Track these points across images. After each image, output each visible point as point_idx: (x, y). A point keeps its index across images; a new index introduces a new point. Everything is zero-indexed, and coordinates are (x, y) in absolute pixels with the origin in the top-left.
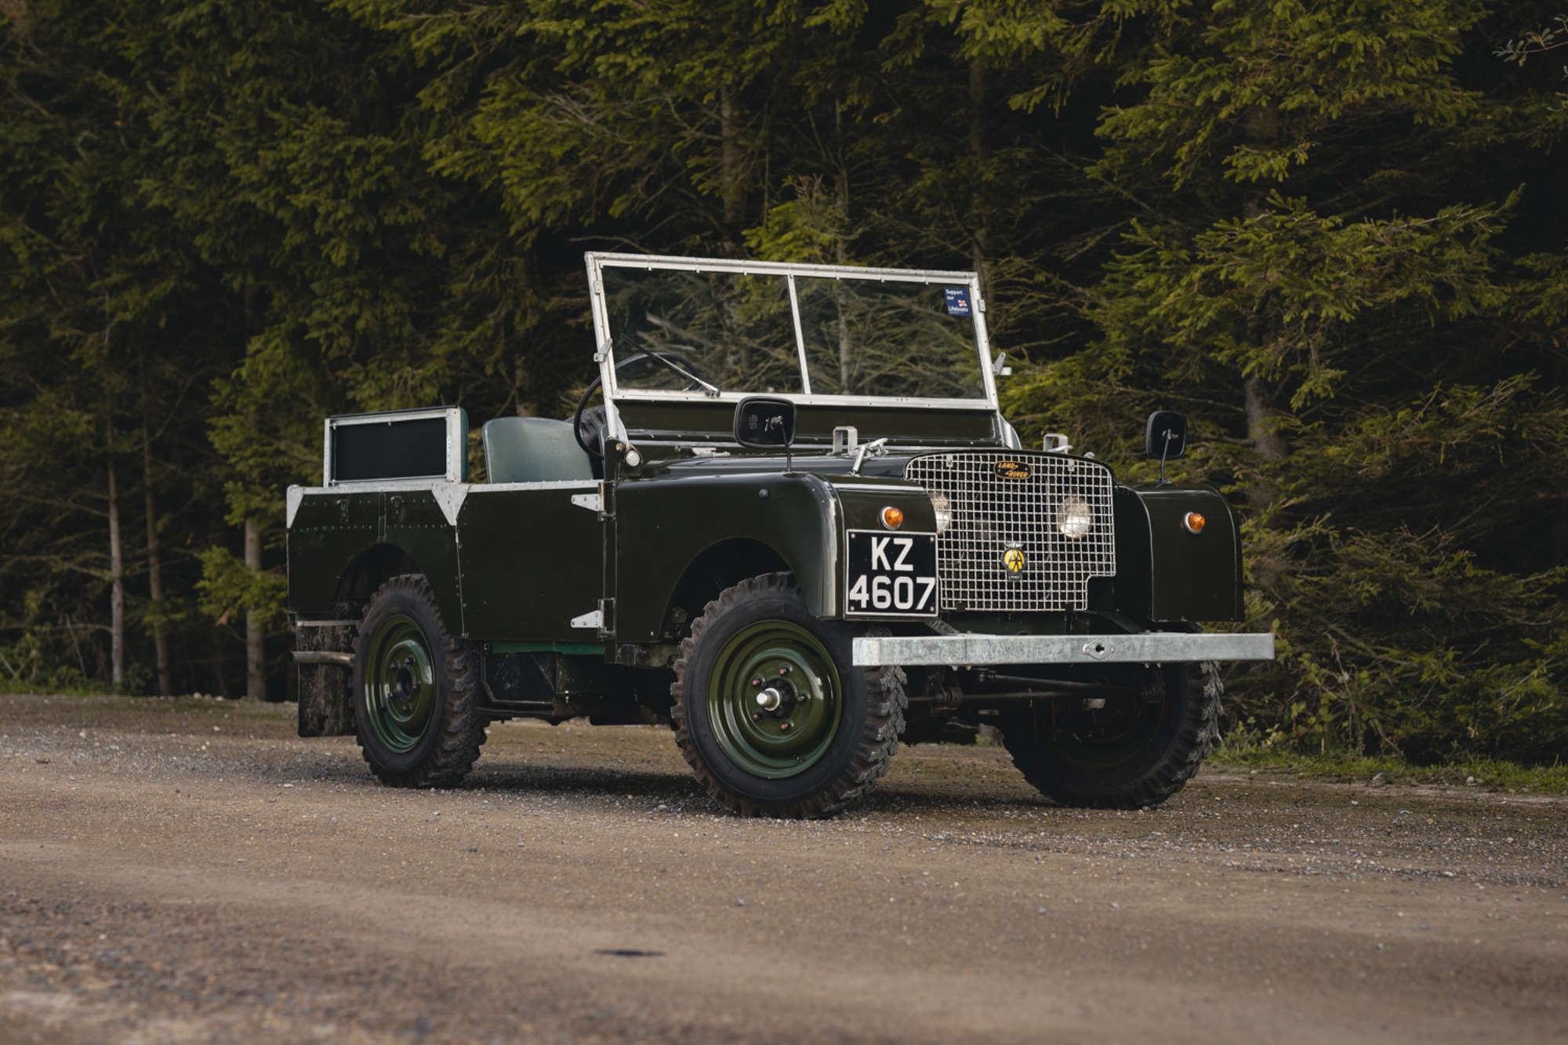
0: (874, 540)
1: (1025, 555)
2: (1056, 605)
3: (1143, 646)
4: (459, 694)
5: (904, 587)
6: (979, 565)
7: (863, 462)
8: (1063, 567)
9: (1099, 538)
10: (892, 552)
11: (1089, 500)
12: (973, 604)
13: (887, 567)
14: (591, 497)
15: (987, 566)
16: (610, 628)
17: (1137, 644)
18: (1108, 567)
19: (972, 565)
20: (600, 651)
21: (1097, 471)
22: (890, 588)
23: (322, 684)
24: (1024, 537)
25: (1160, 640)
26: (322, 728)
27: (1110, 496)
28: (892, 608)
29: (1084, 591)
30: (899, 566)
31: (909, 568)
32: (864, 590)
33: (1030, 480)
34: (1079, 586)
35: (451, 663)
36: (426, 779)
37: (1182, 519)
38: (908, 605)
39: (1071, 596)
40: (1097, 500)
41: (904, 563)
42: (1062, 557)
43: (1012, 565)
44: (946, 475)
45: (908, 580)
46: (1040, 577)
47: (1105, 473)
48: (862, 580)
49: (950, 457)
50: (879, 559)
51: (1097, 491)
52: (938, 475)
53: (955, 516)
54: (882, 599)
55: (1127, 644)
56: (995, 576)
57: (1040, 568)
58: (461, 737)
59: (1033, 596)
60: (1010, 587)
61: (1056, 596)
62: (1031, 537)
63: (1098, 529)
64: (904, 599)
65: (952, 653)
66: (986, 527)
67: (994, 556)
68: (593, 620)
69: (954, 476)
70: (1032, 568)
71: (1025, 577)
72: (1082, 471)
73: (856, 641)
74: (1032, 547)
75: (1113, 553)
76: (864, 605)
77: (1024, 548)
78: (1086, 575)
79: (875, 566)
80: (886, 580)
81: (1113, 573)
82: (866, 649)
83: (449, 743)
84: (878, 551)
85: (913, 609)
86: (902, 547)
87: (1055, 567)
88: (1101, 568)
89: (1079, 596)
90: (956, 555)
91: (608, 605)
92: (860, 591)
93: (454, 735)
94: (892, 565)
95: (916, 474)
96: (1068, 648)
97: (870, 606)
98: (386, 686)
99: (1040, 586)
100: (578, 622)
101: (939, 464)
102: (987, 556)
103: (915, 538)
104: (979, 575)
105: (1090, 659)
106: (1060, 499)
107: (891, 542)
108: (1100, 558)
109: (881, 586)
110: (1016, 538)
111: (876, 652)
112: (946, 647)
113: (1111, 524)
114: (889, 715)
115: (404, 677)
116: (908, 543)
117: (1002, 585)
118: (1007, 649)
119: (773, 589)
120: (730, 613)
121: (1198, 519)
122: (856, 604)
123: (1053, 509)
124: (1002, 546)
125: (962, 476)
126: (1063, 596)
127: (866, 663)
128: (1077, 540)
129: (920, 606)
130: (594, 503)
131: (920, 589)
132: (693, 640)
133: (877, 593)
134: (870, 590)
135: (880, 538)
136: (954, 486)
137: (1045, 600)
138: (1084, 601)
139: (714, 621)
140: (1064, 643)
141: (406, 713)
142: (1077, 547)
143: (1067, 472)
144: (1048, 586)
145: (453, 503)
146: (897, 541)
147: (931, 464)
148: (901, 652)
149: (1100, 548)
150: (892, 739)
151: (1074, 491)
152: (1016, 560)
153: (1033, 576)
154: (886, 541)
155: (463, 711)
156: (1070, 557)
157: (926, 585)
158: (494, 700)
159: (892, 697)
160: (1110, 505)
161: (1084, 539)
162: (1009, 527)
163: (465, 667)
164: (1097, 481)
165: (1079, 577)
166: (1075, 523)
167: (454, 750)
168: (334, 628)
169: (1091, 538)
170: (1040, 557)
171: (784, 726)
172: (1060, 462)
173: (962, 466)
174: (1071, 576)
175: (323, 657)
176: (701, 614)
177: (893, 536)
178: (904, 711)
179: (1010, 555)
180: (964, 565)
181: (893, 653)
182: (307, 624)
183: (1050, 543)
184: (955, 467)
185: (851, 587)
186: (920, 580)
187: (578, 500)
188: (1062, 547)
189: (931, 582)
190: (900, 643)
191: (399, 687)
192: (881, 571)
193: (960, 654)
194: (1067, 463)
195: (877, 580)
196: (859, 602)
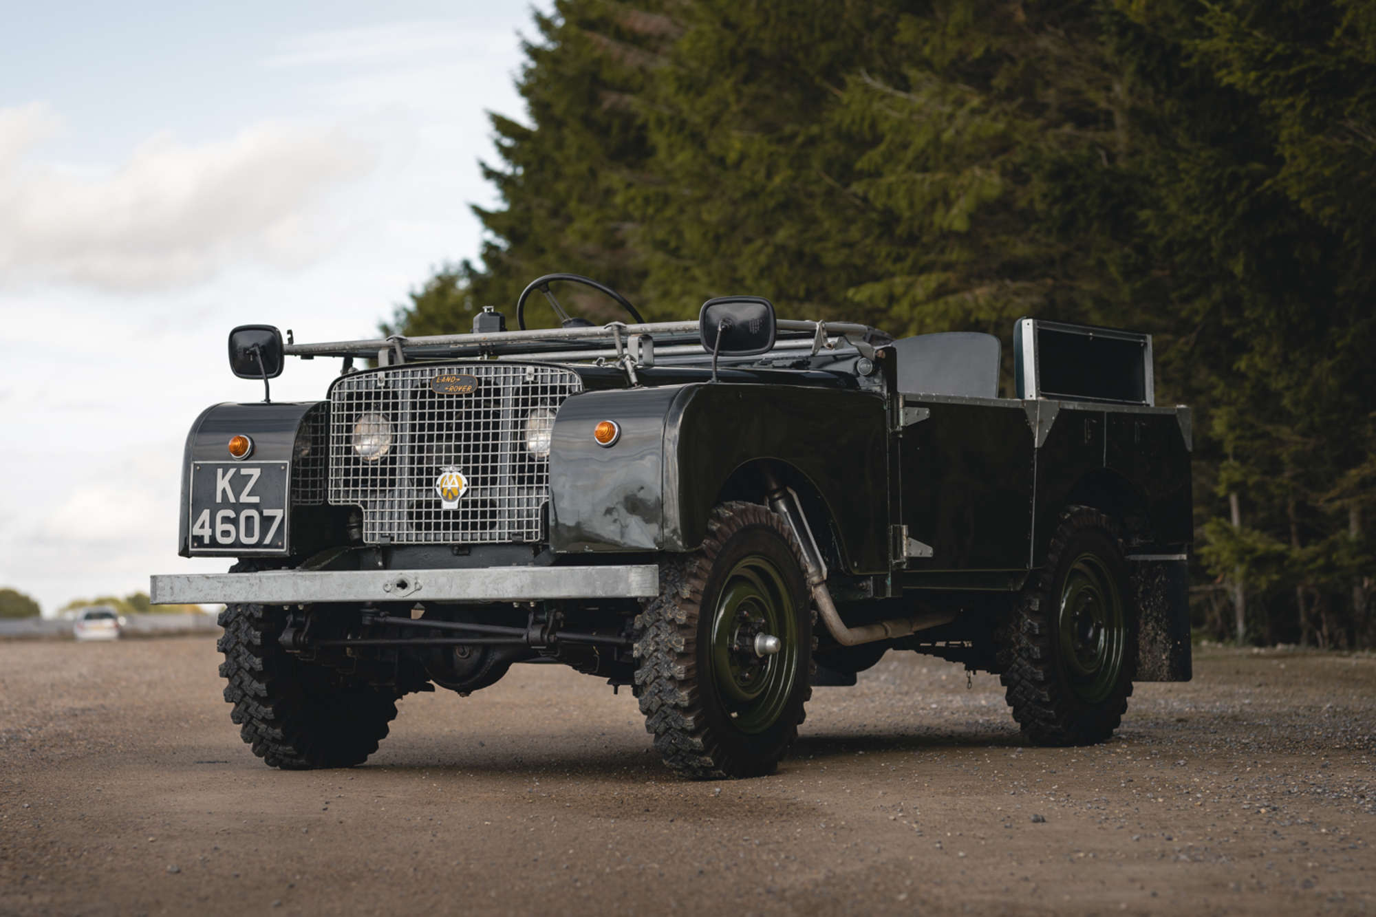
0: (220, 471)
2: (502, 536)
5: (249, 519)
10: (238, 483)
13: (232, 499)
22: (235, 522)
28: (238, 543)
29: (536, 518)
30: (244, 498)
31: (256, 499)
32: (207, 524)
34: (530, 513)
38: (254, 540)
39: (519, 525)
41: (249, 495)
44: (378, 395)
45: (254, 513)
48: (205, 515)
49: (381, 375)
50: (224, 491)
52: (370, 396)
54: (226, 533)
60: (447, 516)
64: (249, 533)
69: (388, 395)
71: (466, 504)
76: (207, 541)
77: (466, 471)
78: (539, 501)
79: (219, 500)
80: (232, 514)
84: (222, 483)
85: (261, 544)
86: (250, 477)
89: (529, 524)
92: (202, 526)
94: (237, 496)
97: (213, 541)
103: (263, 467)
105: (394, 597)
107: (238, 472)
109: (226, 520)
110: (457, 461)
116: (256, 473)
122: (200, 540)
126: (511, 525)
129: (267, 541)
131: (267, 521)
133: (220, 527)
134: (213, 526)
135: (226, 469)
143: (525, 381)
146: (244, 471)
154: (232, 471)
157: (273, 518)
172: (516, 371)
173: (396, 384)
174: (520, 502)
177: (239, 467)
185: (194, 522)
186: (267, 512)
189: (279, 514)
192: (226, 504)
194: (524, 370)
195: (221, 514)
196: (203, 537)
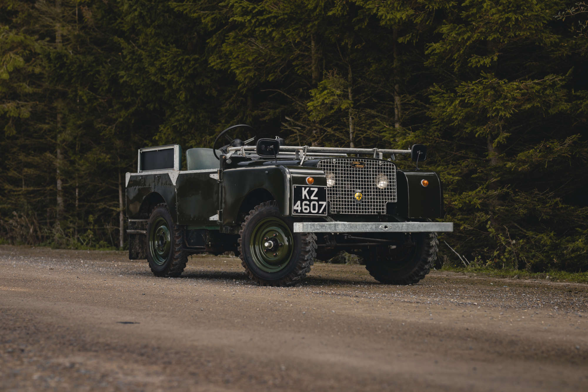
0: (303, 189)
1: (363, 195)
2: (374, 212)
3: (402, 226)
4: (178, 245)
5: (314, 205)
6: (345, 198)
7: (304, 162)
8: (377, 199)
9: (391, 189)
10: (310, 193)
11: (387, 175)
12: (343, 212)
13: (308, 198)
14: (215, 175)
15: (348, 198)
16: (221, 221)
17: (400, 226)
18: (394, 199)
19: (342, 198)
20: (219, 228)
21: (390, 165)
22: (309, 206)
23: (137, 241)
24: (362, 188)
25: (409, 224)
26: (138, 256)
27: (395, 174)
28: (310, 212)
29: (385, 207)
30: (312, 198)
31: (316, 198)
32: (299, 206)
33: (365, 168)
34: (383, 206)
35: (175, 234)
36: (167, 274)
37: (420, 182)
38: (316, 211)
39: (380, 209)
40: (390, 175)
41: (314, 197)
42: (377, 195)
43: (357, 198)
44: (333, 166)
45: (316, 203)
46: (368, 202)
47: (393, 166)
48: (299, 203)
49: (334, 160)
50: (305, 195)
51: (390, 172)
52: (330, 166)
53: (336, 180)
54: (306, 209)
55: (396, 226)
56: (351, 202)
57: (368, 199)
58: (179, 260)
59: (366, 209)
60: (357, 205)
61: (374, 209)
62: (365, 188)
63: (391, 185)
64: (314, 209)
65: (330, 228)
66: (348, 184)
67: (351, 195)
68: (215, 218)
69: (336, 166)
70: (365, 199)
71: (363, 202)
72: (384, 165)
73: (295, 224)
74: (365, 192)
75: (396, 194)
76: (299, 211)
77: (362, 192)
78: (386, 202)
79: (303, 198)
80: (308, 203)
81: (396, 201)
82: (298, 227)
83: (174, 262)
84: (305, 192)
85: (318, 213)
86: (314, 191)
87: (374, 199)
88: (391, 199)
89: (383, 209)
90: (337, 194)
91: (220, 212)
92: (298, 206)
93: (177, 259)
94: (310, 197)
95: (321, 166)
96: (374, 227)
97: (302, 212)
98: (156, 242)
99: (368, 205)
100: (212, 218)
101: (330, 162)
102: (348, 195)
103: (318, 188)
104: (345, 201)
105: (382, 231)
106: (376, 175)
107: (310, 189)
108: (391, 196)
109: (306, 205)
110: (359, 188)
111: (301, 227)
112: (328, 226)
113: (395, 184)
114: (309, 251)
115: (162, 238)
116: (316, 190)
117: (354, 205)
118: (351, 227)
119: (272, 206)
120: (257, 214)
121: (426, 182)
122: (296, 211)
123: (373, 178)
124: (354, 191)
125: (339, 166)
126: (377, 209)
127: (298, 231)
128: (382, 189)
129: (321, 212)
130: (216, 177)
131: (320, 206)
132: (245, 224)
133: (304, 207)
134: (301, 206)
135: (305, 188)
136: (336, 170)
137: (370, 210)
138: (385, 211)
139: (252, 217)
140: (372, 225)
141: (162, 251)
142: (382, 192)
143: (379, 165)
144: (371, 205)
145: (175, 178)
146: (312, 189)
147: (327, 162)
148: (311, 228)
149: (391, 192)
150: (311, 259)
151: (382, 172)
152: (359, 196)
153: (365, 202)
154: (308, 189)
155: (179, 251)
156: (380, 195)
157: (323, 205)
158: (188, 246)
159: (311, 245)
160: (395, 177)
161: (385, 189)
162: (356, 185)
163: (180, 236)
164: (390, 169)
165: (383, 202)
166: (382, 184)
167: (176, 264)
168: (142, 222)
169: (388, 189)
170: (368, 195)
171: (275, 254)
172: (376, 162)
173: (339, 163)
174: (380, 202)
175: (137, 232)
176: (249, 214)
177: (310, 187)
178: (315, 249)
179: (357, 194)
180: (339, 198)
181: (307, 228)
182: (132, 220)
183: (372, 190)
184: (336, 163)
185: (294, 205)
186: (320, 203)
187: (212, 176)
188: (377, 192)
189: (324, 203)
190: (311, 224)
191: (160, 243)
192: (306, 199)
193: (333, 228)
194: (379, 162)
195: (304, 202)
196: (298, 210)
